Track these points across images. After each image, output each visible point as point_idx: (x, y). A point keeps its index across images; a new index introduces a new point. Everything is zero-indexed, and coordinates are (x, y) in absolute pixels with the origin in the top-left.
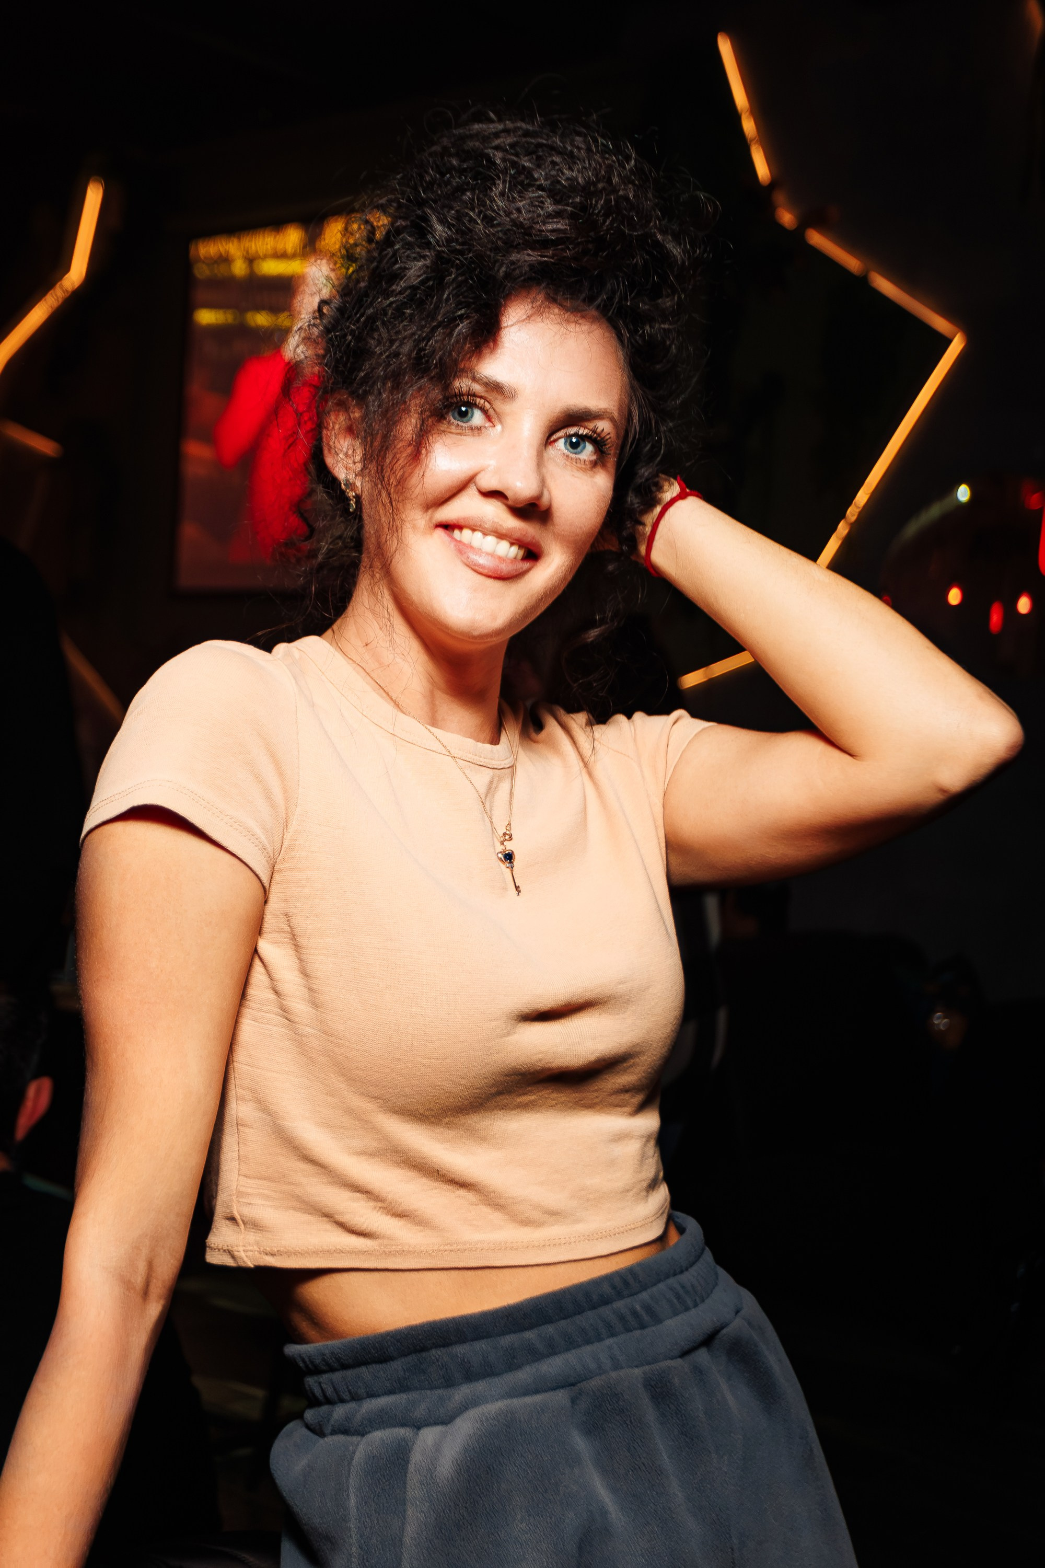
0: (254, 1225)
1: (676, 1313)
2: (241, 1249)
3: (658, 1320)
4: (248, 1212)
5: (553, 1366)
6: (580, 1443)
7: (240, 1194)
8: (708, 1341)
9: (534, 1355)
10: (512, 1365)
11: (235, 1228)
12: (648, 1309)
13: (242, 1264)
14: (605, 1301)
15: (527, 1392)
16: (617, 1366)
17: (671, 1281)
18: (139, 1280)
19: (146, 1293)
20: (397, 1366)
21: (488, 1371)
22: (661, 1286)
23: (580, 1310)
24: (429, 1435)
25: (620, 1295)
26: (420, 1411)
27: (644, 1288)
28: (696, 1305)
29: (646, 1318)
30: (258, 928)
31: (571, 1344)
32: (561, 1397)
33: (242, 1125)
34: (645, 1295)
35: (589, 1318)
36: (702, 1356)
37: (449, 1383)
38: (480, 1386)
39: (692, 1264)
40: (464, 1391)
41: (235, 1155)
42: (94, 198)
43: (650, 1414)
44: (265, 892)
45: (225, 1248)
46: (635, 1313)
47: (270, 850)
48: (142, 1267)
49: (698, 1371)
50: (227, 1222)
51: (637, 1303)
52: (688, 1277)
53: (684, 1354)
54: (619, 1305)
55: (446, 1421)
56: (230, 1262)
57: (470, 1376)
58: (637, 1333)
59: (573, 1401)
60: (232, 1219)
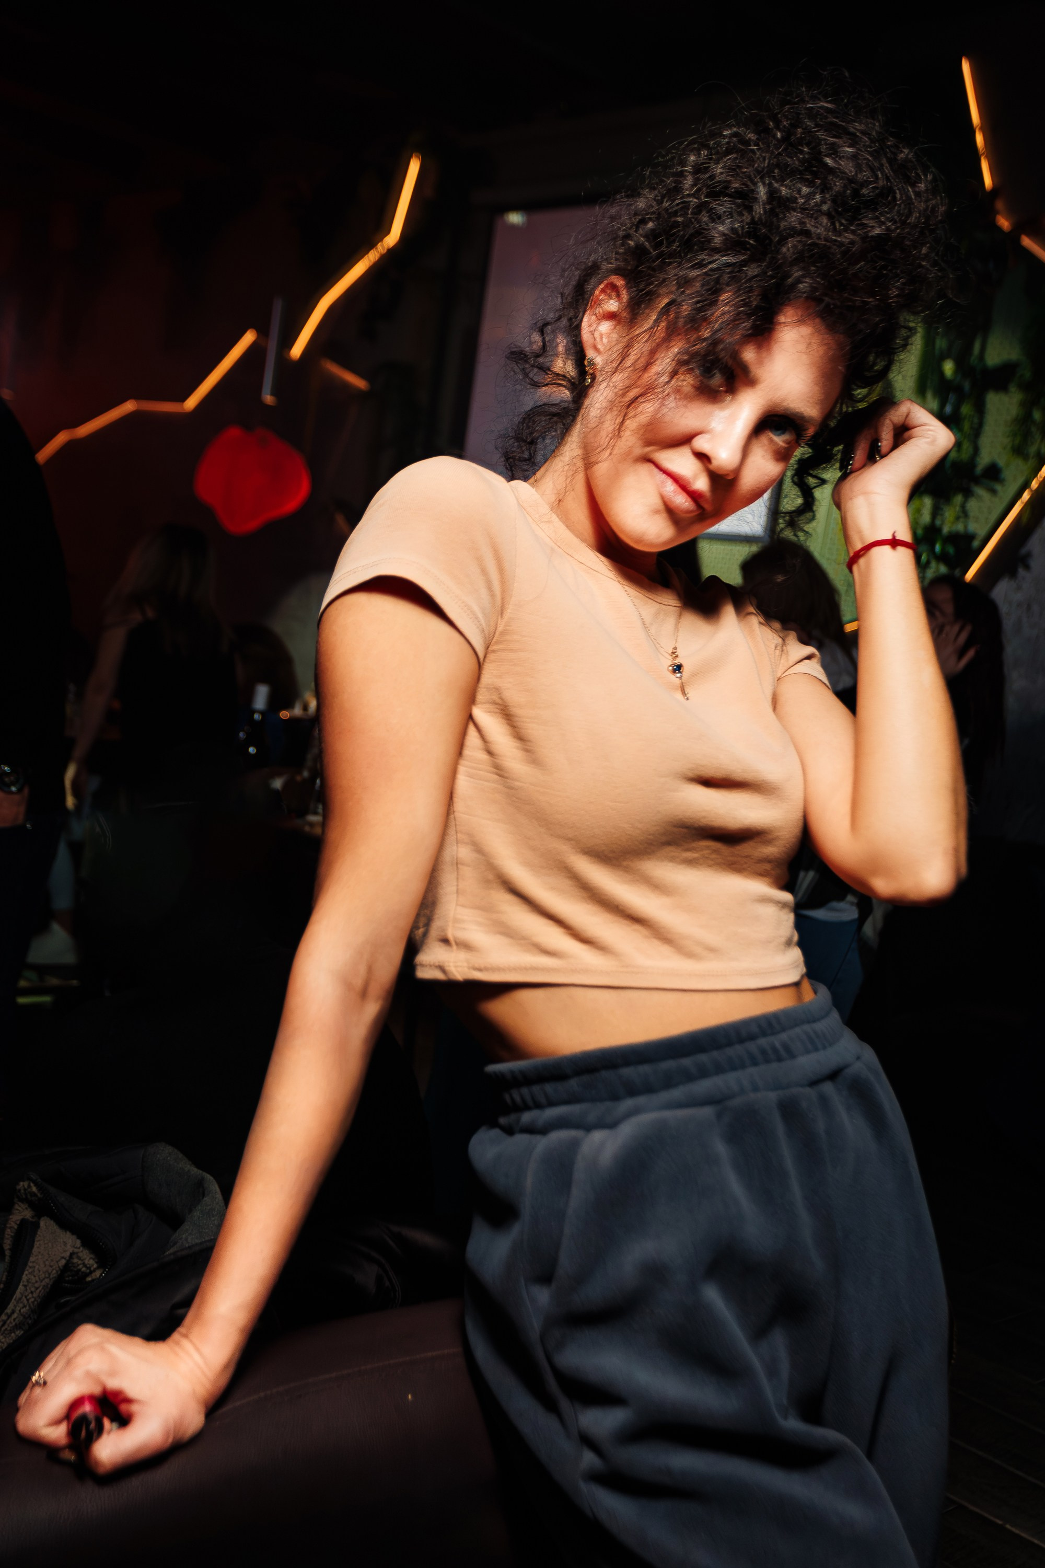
0: (465, 946)
1: (808, 1052)
2: (451, 964)
3: (792, 1056)
4: (462, 935)
5: (704, 1086)
6: (721, 1148)
7: (456, 921)
8: (834, 1075)
9: (689, 1077)
10: (668, 1083)
11: (448, 948)
12: (786, 1048)
13: (452, 977)
14: (752, 1038)
15: (680, 1105)
16: (756, 1089)
17: (806, 1027)
18: (359, 982)
19: (364, 994)
20: (573, 1084)
21: (648, 1089)
22: (798, 1030)
23: (730, 1044)
24: (597, 1136)
25: (764, 1034)
26: (591, 1118)
27: (784, 1030)
28: (824, 1048)
29: (783, 1053)
30: (471, 699)
31: (719, 1069)
32: (707, 1112)
33: (463, 864)
34: (784, 1036)
35: (737, 1050)
36: (828, 1088)
37: (615, 1098)
38: (641, 1100)
39: (823, 1017)
40: (628, 1103)
41: (454, 888)
42: (414, 168)
43: (780, 1128)
44: (480, 666)
45: (437, 964)
46: (775, 1050)
47: (486, 632)
48: (362, 970)
49: (824, 1101)
50: (441, 944)
51: (777, 1040)
52: (820, 1026)
53: (814, 1083)
54: (762, 1041)
55: (612, 1125)
56: (439, 976)
57: (633, 1091)
58: (775, 1065)
59: (719, 1116)
60: (445, 941)
